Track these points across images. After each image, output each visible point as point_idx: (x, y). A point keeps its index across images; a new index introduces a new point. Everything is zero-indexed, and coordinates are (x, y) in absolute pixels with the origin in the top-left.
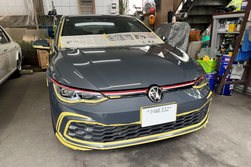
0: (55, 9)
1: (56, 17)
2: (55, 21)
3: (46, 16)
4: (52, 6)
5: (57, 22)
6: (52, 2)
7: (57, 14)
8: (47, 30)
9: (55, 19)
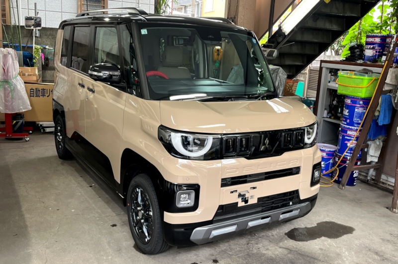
0: (39, 15)
2: (35, 37)
5: (39, 39)
9: (36, 34)
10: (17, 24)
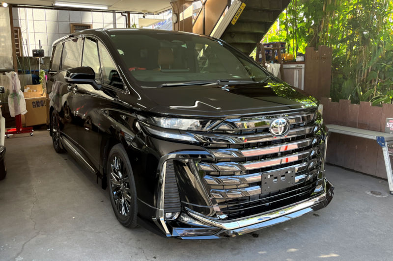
0: (42, 49)
1: (43, 59)
2: (41, 64)
3: (31, 58)
4: (39, 44)
5: (44, 65)
6: (40, 41)
7: (45, 56)
8: (31, 75)
9: (41, 61)
10: (27, 56)
